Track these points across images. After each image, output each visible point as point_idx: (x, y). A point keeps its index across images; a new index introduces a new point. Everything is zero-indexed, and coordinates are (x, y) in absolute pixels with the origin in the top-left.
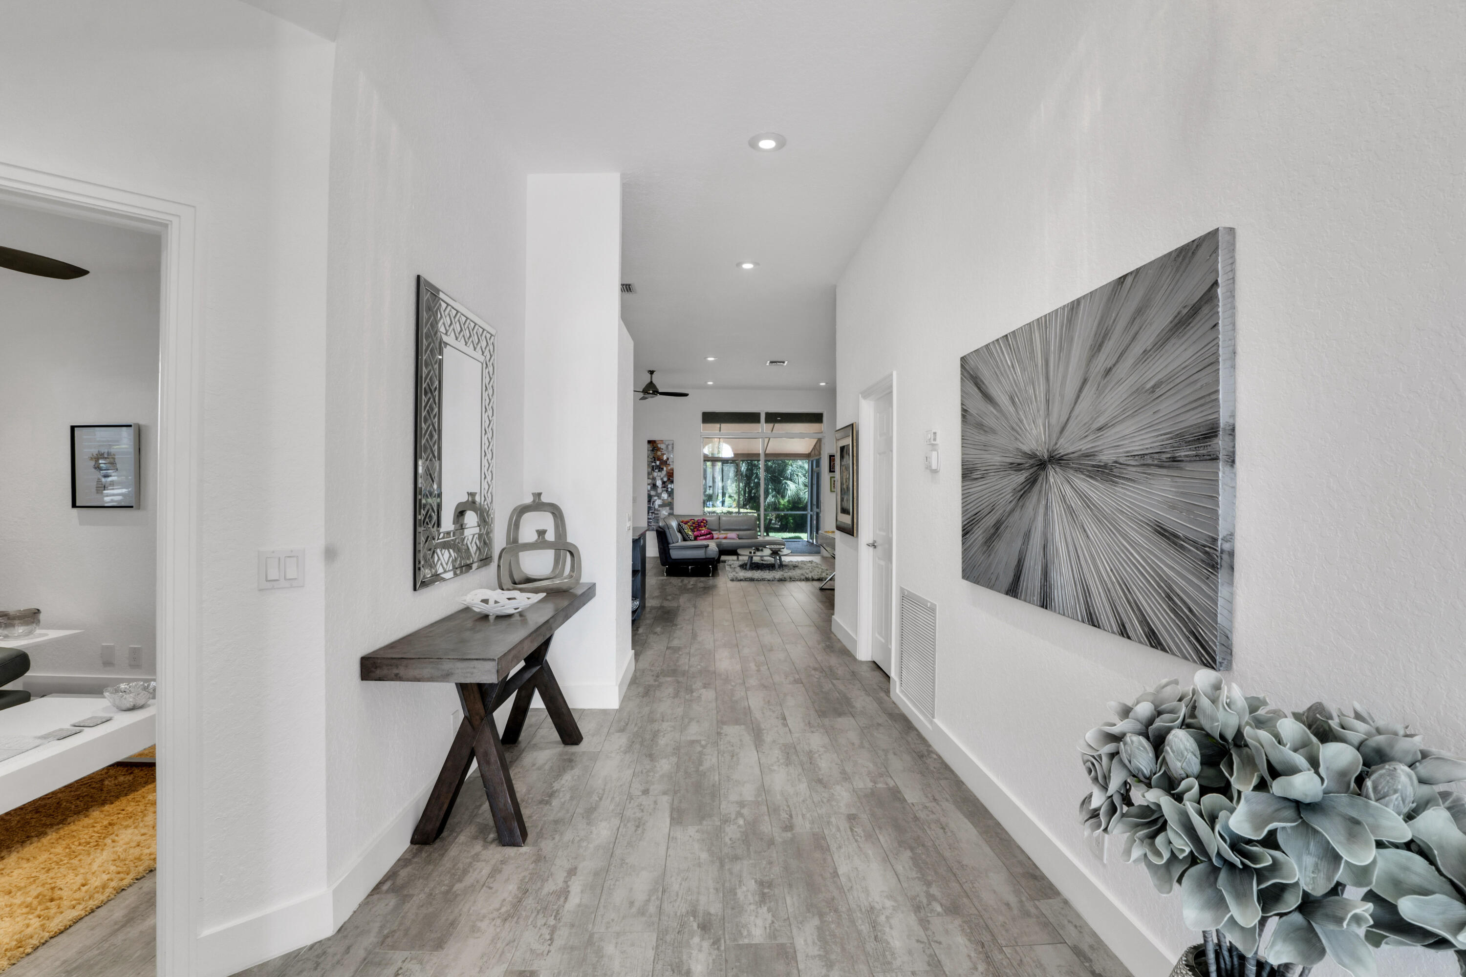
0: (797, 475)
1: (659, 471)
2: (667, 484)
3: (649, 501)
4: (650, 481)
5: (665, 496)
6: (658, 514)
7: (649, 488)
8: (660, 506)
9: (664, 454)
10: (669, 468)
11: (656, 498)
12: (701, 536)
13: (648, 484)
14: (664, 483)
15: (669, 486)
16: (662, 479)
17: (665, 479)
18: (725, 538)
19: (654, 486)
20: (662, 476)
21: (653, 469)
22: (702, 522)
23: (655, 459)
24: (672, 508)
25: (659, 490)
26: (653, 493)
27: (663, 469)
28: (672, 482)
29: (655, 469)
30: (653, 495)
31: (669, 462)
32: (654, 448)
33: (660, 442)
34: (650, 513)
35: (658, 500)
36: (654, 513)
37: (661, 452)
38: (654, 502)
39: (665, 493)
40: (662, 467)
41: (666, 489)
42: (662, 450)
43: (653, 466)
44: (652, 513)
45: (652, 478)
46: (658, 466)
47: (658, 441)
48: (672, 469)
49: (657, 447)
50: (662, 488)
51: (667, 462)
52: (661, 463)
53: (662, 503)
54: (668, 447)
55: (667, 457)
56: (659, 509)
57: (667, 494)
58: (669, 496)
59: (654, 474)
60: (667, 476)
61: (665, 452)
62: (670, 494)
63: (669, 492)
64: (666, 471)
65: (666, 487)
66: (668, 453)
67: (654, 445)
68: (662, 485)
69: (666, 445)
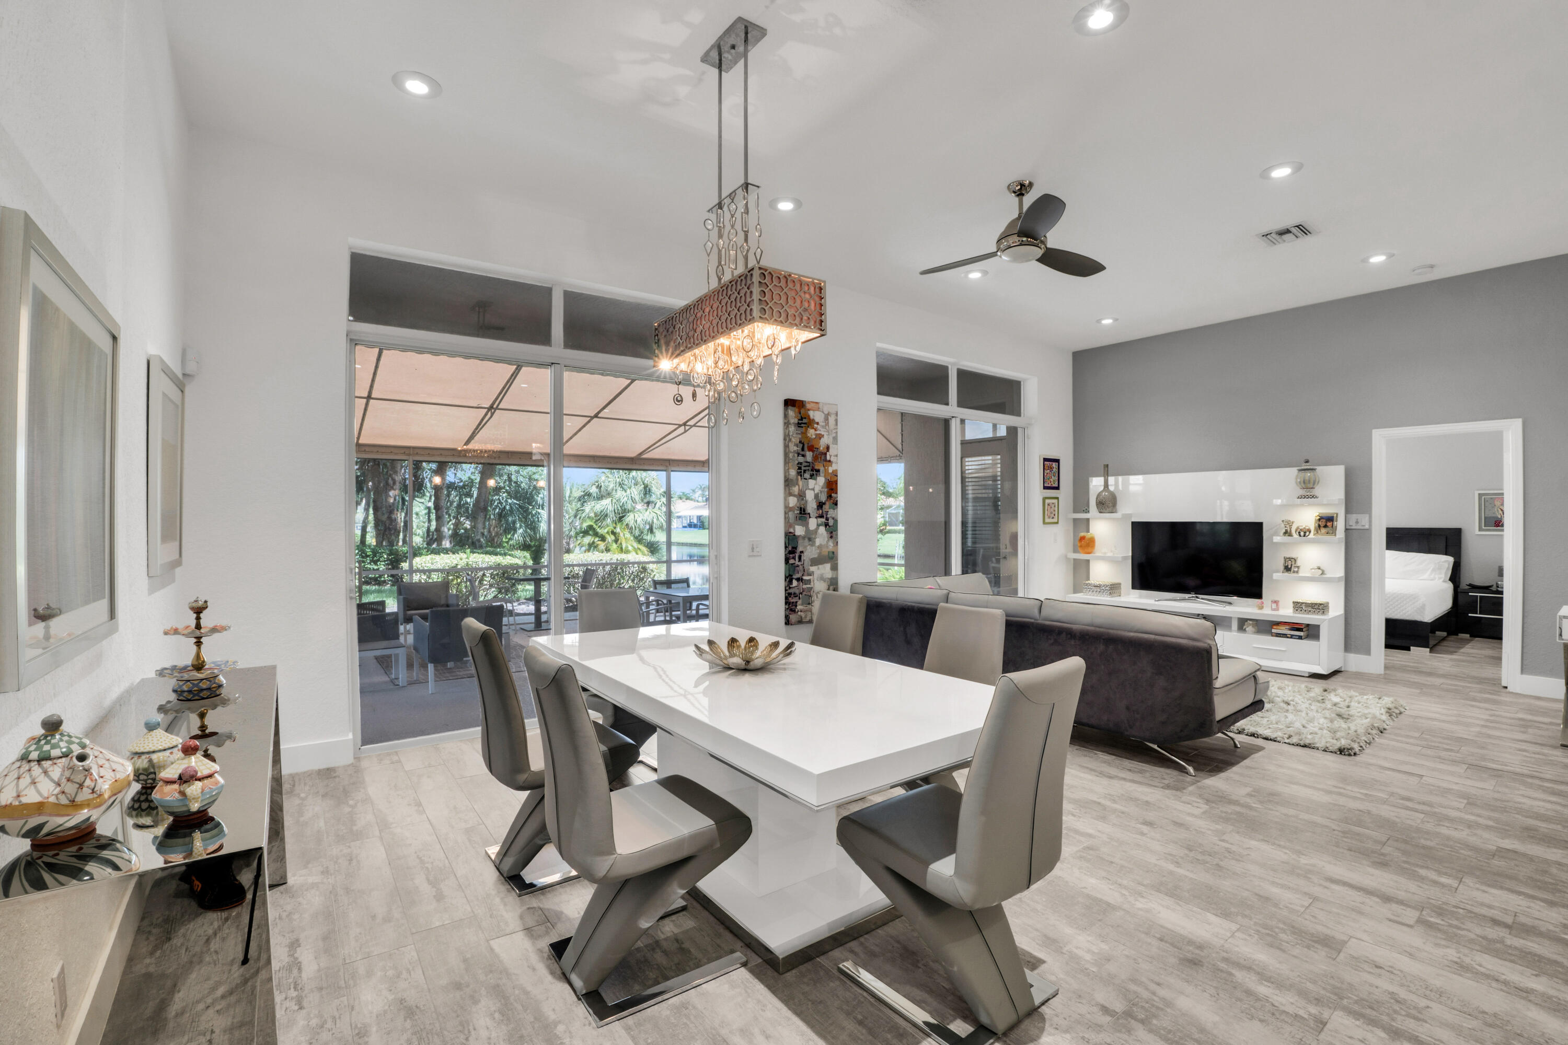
1: (812, 476)
2: (826, 507)
3: (789, 551)
4: (793, 501)
5: (822, 536)
6: (809, 582)
7: (790, 520)
9: (820, 437)
10: (830, 470)
13: (788, 510)
14: (820, 505)
15: (831, 513)
16: (816, 496)
17: (823, 498)
19: (803, 513)
20: (816, 489)
21: (800, 471)
23: (803, 446)
24: (835, 568)
25: (813, 523)
26: (799, 530)
27: (818, 471)
28: (836, 504)
29: (805, 471)
30: (799, 536)
31: (830, 456)
32: (802, 419)
33: (813, 405)
34: (794, 581)
35: (808, 547)
36: (802, 579)
37: (816, 430)
38: (802, 552)
39: (822, 529)
40: (816, 467)
41: (823, 520)
42: (815, 425)
43: (801, 463)
44: (798, 580)
45: (796, 493)
46: (808, 464)
47: (809, 403)
48: (835, 474)
49: (809, 416)
50: (816, 518)
51: (826, 454)
52: (815, 458)
53: (816, 556)
54: (828, 419)
55: (826, 443)
56: (812, 569)
57: (826, 533)
58: (830, 536)
59: (803, 484)
60: (826, 490)
61: (822, 429)
62: (832, 532)
63: (829, 526)
64: (825, 476)
65: (825, 516)
66: (829, 435)
67: (802, 411)
68: (816, 510)
69: (823, 412)
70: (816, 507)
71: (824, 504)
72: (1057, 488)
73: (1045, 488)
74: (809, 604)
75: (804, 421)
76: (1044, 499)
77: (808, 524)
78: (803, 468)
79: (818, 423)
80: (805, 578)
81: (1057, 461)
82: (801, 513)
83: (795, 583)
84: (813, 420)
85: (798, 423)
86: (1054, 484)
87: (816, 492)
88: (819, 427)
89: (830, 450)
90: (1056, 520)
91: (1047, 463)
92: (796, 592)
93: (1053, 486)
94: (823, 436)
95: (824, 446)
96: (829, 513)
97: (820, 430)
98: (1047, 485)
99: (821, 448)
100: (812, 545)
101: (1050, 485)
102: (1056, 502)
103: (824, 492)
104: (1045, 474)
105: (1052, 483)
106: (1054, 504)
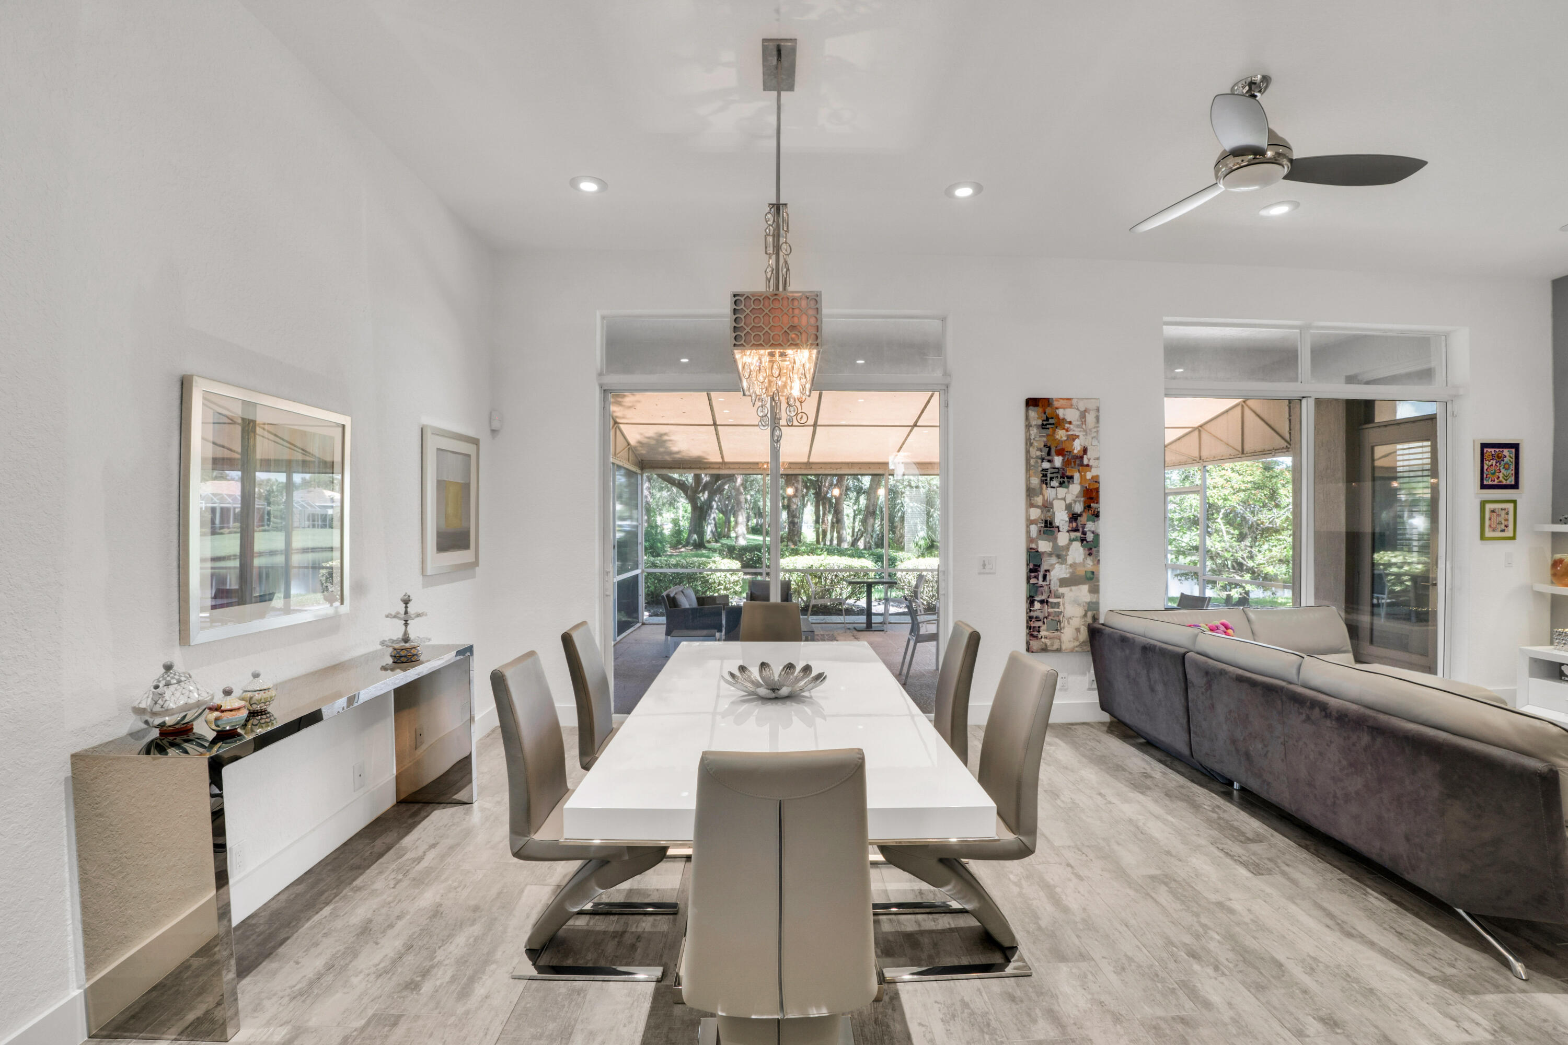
1: (1061, 484)
2: (1082, 520)
3: (1032, 569)
4: (1035, 513)
5: (1077, 553)
6: (1057, 605)
7: (1033, 535)
8: (1064, 582)
9: (1074, 438)
10: (1089, 476)
11: (1054, 560)
13: (1030, 523)
14: (1074, 517)
15: (1090, 526)
16: (1069, 507)
17: (1078, 508)
19: (1049, 527)
20: (1069, 500)
21: (1045, 478)
23: (1049, 451)
24: (1095, 590)
25: (1063, 538)
26: (1044, 546)
27: (1071, 477)
28: (1097, 515)
29: (1052, 479)
30: (1043, 553)
31: (1089, 460)
32: (1047, 419)
33: (1062, 402)
34: (1036, 603)
35: (1057, 566)
36: (1047, 602)
37: (1067, 431)
38: (1046, 571)
39: (1077, 545)
40: (1068, 474)
41: (1079, 534)
42: (1067, 426)
43: (1046, 470)
44: (1042, 602)
45: (1040, 504)
46: (1057, 470)
47: (1057, 400)
48: (1096, 480)
49: (1057, 416)
50: (1068, 531)
51: (1082, 458)
52: (1066, 463)
53: (1068, 576)
54: (1085, 417)
55: (1083, 445)
56: (1061, 590)
57: (1082, 549)
58: (1088, 553)
59: (1049, 493)
60: (1082, 499)
61: (1076, 429)
62: (1091, 549)
63: (1087, 542)
64: (1081, 483)
65: (1081, 530)
66: (1086, 435)
67: (1048, 410)
68: (1068, 523)
69: (1078, 409)
70: (1067, 519)
71: (1080, 515)
72: (1516, 486)
73: (1483, 487)
74: (1057, 630)
75: (1051, 421)
76: (1483, 503)
77: (1056, 538)
78: (1049, 475)
79: (1070, 423)
80: (1050, 600)
81: (1516, 447)
82: (1046, 526)
83: (1037, 605)
84: (1064, 419)
85: (1043, 425)
86: (1506, 480)
87: (1068, 502)
88: (1072, 427)
89: (1089, 453)
90: (1509, 533)
91: (1489, 450)
92: (1041, 616)
93: (1504, 482)
94: (1078, 437)
95: (1079, 448)
96: (1087, 526)
97: (1074, 430)
98: (1490, 483)
99: (1076, 451)
100: (1062, 564)
101: (1496, 483)
102: (1510, 506)
103: (1079, 501)
104: (1486, 467)
105: (1501, 479)
106: (1505, 509)
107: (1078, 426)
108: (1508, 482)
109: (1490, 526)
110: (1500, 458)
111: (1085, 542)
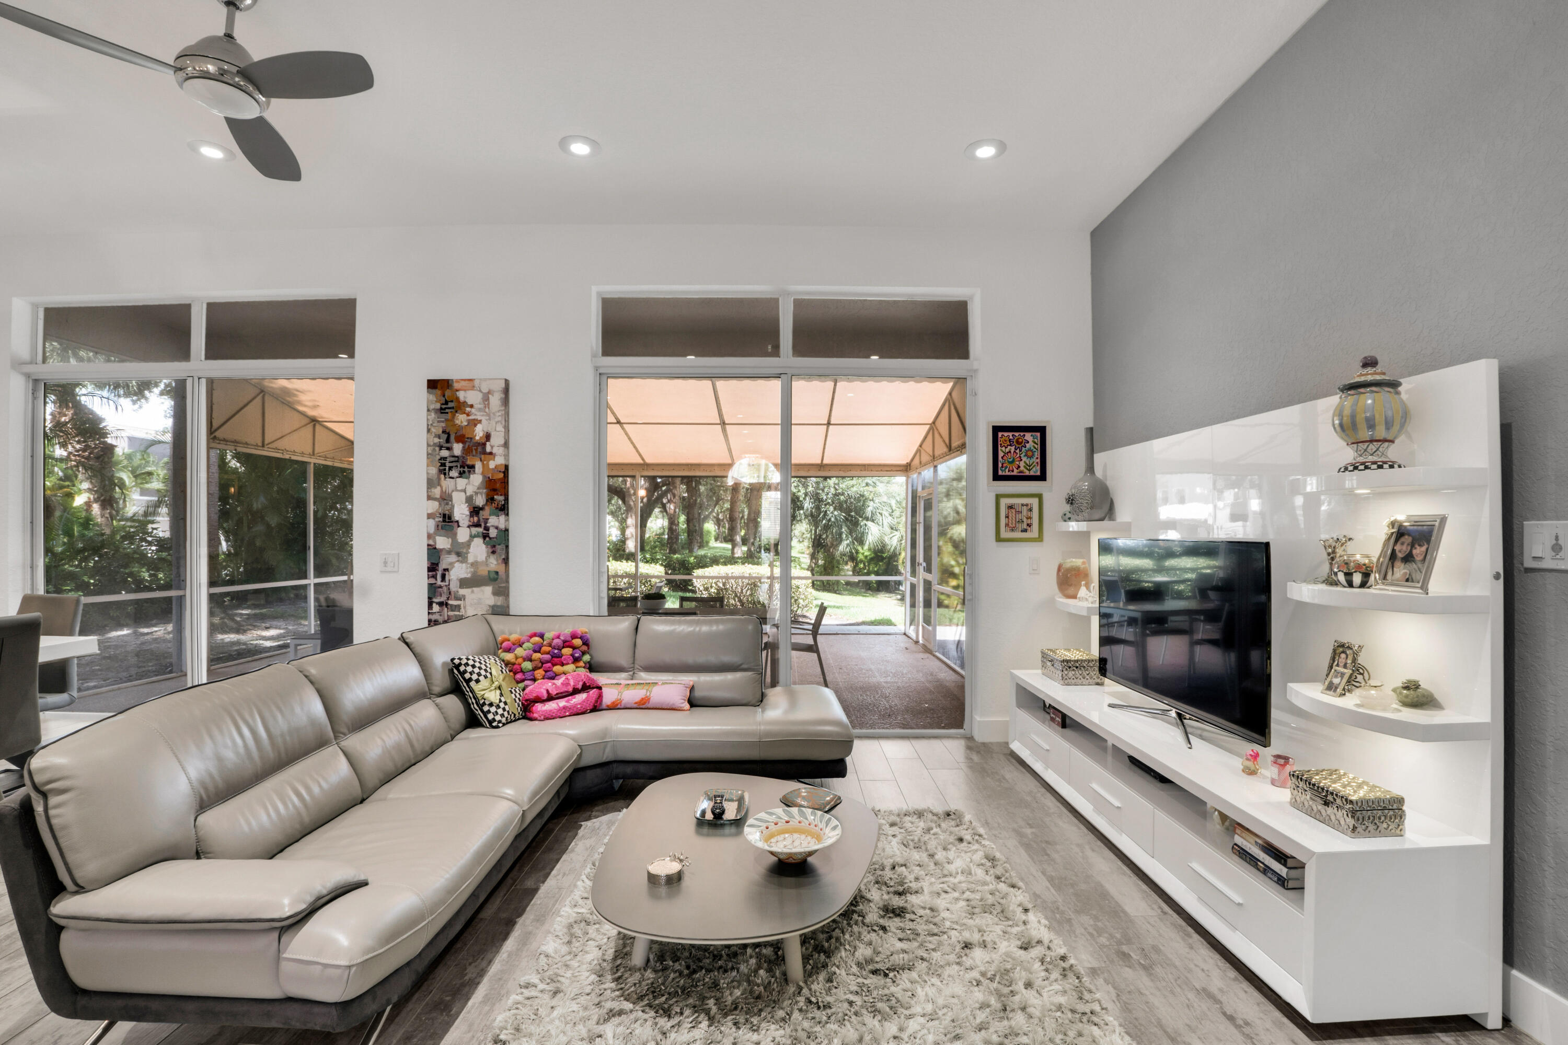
0: (881, 514)
1: (461, 474)
2: (484, 514)
3: (432, 568)
4: (434, 506)
5: (478, 550)
6: (458, 608)
7: (432, 531)
8: (464, 583)
9: (475, 423)
10: (492, 465)
11: (453, 558)
12: (550, 698)
13: (430, 516)
14: (475, 511)
15: (493, 521)
16: (469, 500)
17: (480, 501)
18: (643, 705)
19: (447, 521)
20: (470, 491)
21: (444, 468)
22: (566, 644)
23: (449, 436)
24: (504, 592)
25: (463, 534)
26: (442, 543)
27: (473, 467)
28: (504, 509)
29: (450, 468)
30: (441, 550)
31: (492, 447)
32: (446, 403)
33: (463, 383)
34: (434, 605)
35: (457, 565)
36: (447, 604)
37: (468, 415)
38: (446, 570)
39: (479, 542)
40: (469, 462)
41: (481, 530)
42: (468, 409)
43: (445, 459)
44: (441, 604)
45: (438, 496)
46: (456, 459)
47: (458, 381)
48: (503, 470)
49: (458, 399)
50: (469, 527)
51: (484, 444)
52: (467, 451)
53: (469, 576)
54: (488, 399)
55: (486, 430)
56: (462, 592)
57: (484, 546)
58: (490, 550)
59: (447, 484)
60: (485, 491)
61: (478, 414)
62: (494, 546)
63: (490, 538)
64: (483, 473)
65: (483, 525)
66: (490, 419)
67: (448, 393)
68: (468, 517)
69: (480, 391)
70: (468, 513)
71: (482, 509)
72: (1042, 477)
73: (997, 477)
75: (450, 405)
76: (998, 497)
77: (456, 534)
78: (448, 465)
79: (472, 406)
80: (450, 602)
81: (1042, 430)
82: (444, 521)
83: (436, 608)
84: (465, 402)
85: (441, 409)
86: (1029, 470)
87: (468, 494)
88: (473, 410)
89: (492, 440)
90: (1034, 533)
91: (1006, 434)
92: (440, 619)
93: (1027, 473)
94: (480, 422)
95: (481, 434)
96: (490, 520)
97: (476, 414)
98: (1007, 473)
99: (477, 438)
100: (462, 562)
101: (1015, 473)
102: (1034, 502)
103: (481, 494)
104: (1001, 454)
105: (1022, 468)
106: (1027, 505)
107: (480, 410)
108: (1032, 473)
109: (1007, 525)
110: (1020, 444)
111: (487, 539)
